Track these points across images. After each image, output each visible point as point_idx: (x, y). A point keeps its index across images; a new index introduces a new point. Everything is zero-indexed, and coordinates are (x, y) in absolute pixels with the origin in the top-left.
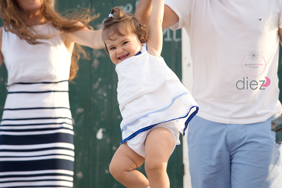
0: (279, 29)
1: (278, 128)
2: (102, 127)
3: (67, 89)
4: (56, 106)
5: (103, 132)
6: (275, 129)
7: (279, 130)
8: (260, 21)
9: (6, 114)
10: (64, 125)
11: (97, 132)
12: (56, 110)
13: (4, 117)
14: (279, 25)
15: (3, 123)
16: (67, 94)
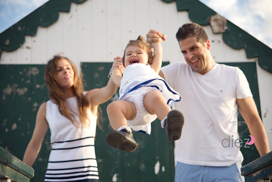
0: (237, 99)
1: (246, 174)
2: (117, 173)
3: (93, 144)
4: (84, 158)
5: (117, 177)
6: (244, 175)
7: (247, 175)
8: (222, 92)
9: (50, 166)
10: (90, 173)
11: (113, 177)
12: (84, 161)
13: (49, 168)
14: (236, 96)
15: (48, 172)
16: (93, 148)
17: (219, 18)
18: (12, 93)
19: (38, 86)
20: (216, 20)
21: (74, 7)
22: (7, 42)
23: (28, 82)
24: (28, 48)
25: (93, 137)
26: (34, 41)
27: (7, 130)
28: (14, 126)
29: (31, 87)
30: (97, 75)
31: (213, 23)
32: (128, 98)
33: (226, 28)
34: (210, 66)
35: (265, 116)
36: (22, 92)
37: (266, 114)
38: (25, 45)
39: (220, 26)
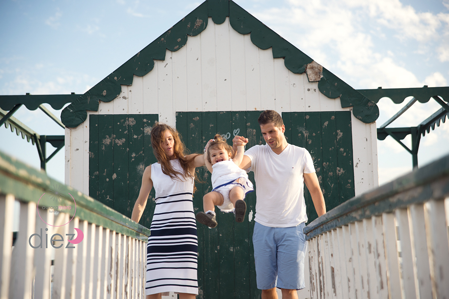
0: (304, 174)
17: (316, 66)
18: (111, 143)
19: (135, 137)
20: (312, 68)
21: (168, 54)
22: (105, 93)
23: (126, 132)
24: (124, 98)
25: (191, 194)
26: (130, 91)
27: (108, 180)
28: (115, 176)
29: (129, 138)
30: (192, 125)
31: (309, 71)
32: (219, 191)
33: (322, 76)
34: (284, 146)
35: (356, 166)
36: (120, 142)
37: (358, 163)
38: (122, 95)
39: (316, 74)
